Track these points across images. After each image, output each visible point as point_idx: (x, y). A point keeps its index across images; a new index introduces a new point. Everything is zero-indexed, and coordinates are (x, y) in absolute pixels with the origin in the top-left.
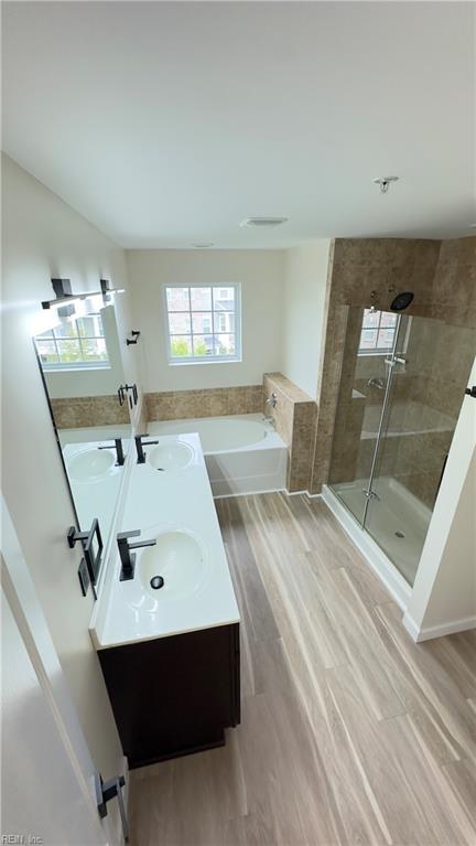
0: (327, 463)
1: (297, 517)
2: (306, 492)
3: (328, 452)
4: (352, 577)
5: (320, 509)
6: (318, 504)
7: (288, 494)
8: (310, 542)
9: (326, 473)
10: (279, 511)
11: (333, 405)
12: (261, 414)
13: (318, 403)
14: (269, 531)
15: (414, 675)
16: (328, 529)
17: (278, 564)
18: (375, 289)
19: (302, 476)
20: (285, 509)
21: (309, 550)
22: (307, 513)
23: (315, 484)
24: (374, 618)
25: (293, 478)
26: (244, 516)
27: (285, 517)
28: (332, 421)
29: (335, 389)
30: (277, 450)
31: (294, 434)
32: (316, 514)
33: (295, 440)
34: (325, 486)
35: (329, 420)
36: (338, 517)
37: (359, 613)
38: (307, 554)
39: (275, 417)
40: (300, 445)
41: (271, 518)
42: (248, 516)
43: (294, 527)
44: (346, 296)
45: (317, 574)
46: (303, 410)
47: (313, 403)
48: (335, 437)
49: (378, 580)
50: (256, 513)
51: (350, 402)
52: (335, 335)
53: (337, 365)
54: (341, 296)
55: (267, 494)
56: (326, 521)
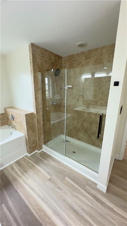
0: (42, 136)
1: (37, 164)
2: (37, 151)
3: (42, 132)
4: (71, 179)
5: (45, 156)
6: (43, 154)
7: (29, 155)
8: (48, 173)
9: (43, 140)
10: (28, 165)
11: (41, 113)
12: (7, 125)
13: (35, 113)
14: (27, 179)
15: (115, 210)
16: (52, 163)
17: (39, 196)
18: (47, 68)
19: (33, 145)
20: (30, 163)
21: (49, 177)
22: (41, 160)
23: (39, 146)
24: (89, 193)
25: (30, 148)
26: (10, 178)
27: (32, 167)
28: (42, 119)
29: (41, 106)
30: (20, 138)
31: (27, 128)
32: (44, 158)
33: (28, 131)
34: (43, 146)
35: (40, 119)
36: (53, 156)
37: (83, 195)
38: (50, 180)
39: (15, 124)
40: (31, 132)
41: (25, 171)
42: (13, 177)
43: (38, 170)
44: (39, 69)
45: (59, 188)
46: (29, 117)
47: (33, 113)
48: (44, 125)
49: (79, 174)
50: (16, 173)
51: (46, 111)
52: (37, 84)
53: (40, 96)
54: (37, 68)
55: (20, 160)
56: (50, 160)
